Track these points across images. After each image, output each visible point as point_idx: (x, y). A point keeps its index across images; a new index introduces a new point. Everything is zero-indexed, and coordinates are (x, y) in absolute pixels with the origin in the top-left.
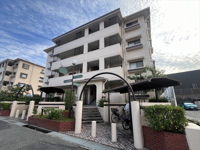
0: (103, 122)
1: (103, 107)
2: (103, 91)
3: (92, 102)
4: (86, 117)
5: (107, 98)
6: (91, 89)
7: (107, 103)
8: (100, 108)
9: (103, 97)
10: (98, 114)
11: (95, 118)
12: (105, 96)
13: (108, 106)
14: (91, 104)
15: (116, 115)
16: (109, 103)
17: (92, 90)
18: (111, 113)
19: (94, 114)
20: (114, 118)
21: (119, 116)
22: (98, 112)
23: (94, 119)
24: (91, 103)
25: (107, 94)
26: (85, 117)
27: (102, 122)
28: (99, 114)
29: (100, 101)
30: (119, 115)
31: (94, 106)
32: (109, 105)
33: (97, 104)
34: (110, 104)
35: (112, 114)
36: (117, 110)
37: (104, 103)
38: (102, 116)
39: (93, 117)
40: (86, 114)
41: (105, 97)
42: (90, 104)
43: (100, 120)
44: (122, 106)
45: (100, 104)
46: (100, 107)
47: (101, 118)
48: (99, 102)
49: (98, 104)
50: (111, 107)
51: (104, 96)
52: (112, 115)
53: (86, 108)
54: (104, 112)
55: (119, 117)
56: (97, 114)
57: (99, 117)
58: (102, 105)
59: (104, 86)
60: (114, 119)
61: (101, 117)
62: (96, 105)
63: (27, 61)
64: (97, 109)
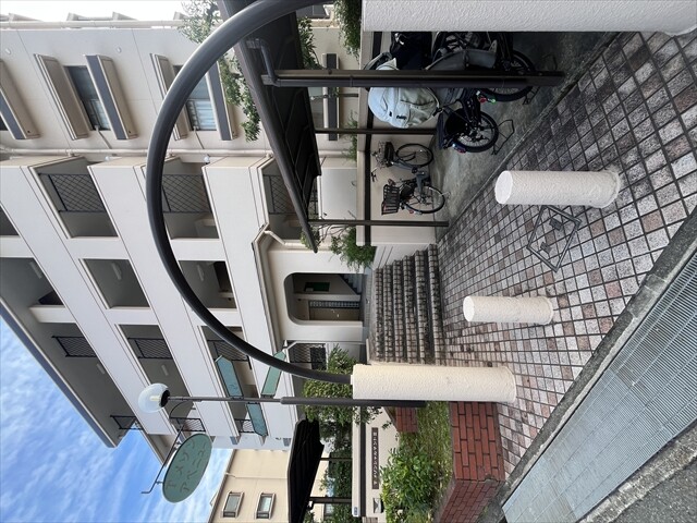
0: (437, 250)
1: (375, 248)
2: (309, 248)
3: (351, 285)
4: (416, 318)
5: (336, 231)
6: (305, 292)
7: (360, 230)
8: (380, 261)
9: (335, 249)
10: (401, 270)
11: (418, 285)
12: (329, 237)
13: (373, 228)
14: (360, 290)
15: (412, 191)
16: (359, 223)
17: (309, 285)
18: (403, 214)
19: (402, 284)
20: (424, 201)
21: (414, 181)
22: (391, 267)
23: (421, 287)
24: (355, 291)
25: (323, 231)
26: (416, 322)
27: (437, 255)
28: (400, 264)
29: (352, 259)
30: (408, 182)
31: (368, 283)
32: (368, 223)
33: (361, 271)
34: (362, 218)
35: (406, 210)
36: (390, 188)
37: (360, 242)
38: (410, 252)
39: (414, 290)
40: (403, 320)
41: (335, 240)
42: (360, 294)
43: (426, 261)
44: (373, 168)
45: (360, 260)
46: (372, 260)
47: (416, 258)
48: (355, 264)
49: (362, 267)
50: (376, 215)
51: (331, 244)
52: (412, 210)
53: (379, 318)
54: (394, 243)
55: (418, 183)
56: (402, 275)
57: (413, 265)
58: (366, 254)
59: (289, 244)
60: (428, 200)
61: (412, 259)
62: (364, 276)
63: (214, 503)
64: (380, 273)
